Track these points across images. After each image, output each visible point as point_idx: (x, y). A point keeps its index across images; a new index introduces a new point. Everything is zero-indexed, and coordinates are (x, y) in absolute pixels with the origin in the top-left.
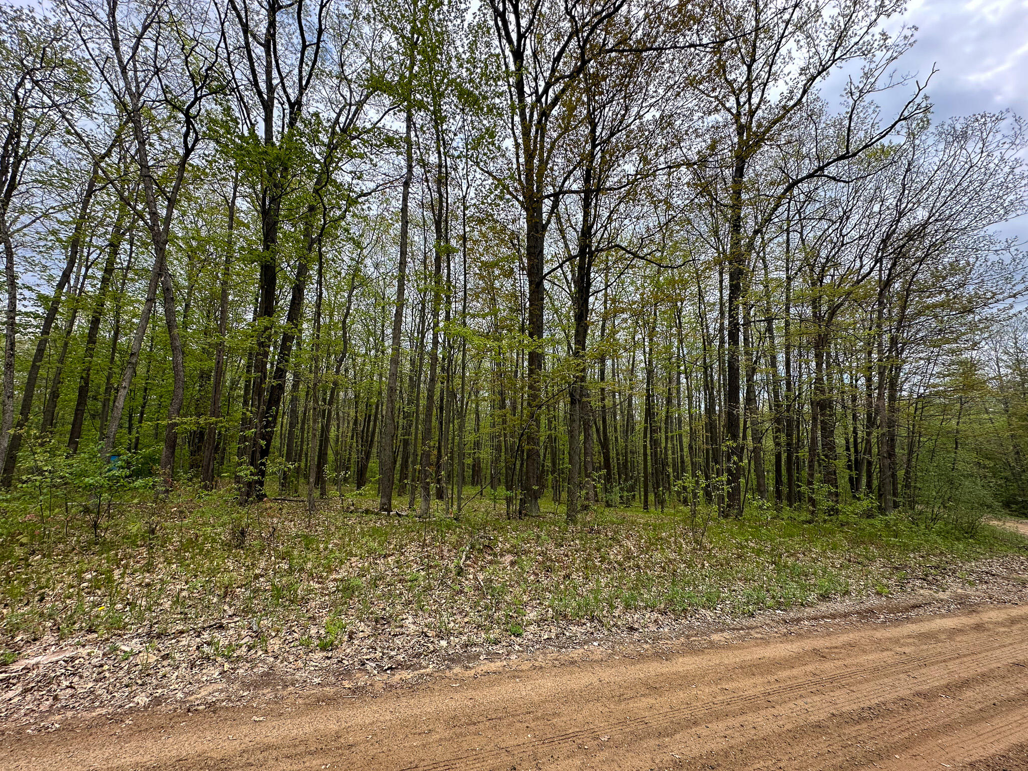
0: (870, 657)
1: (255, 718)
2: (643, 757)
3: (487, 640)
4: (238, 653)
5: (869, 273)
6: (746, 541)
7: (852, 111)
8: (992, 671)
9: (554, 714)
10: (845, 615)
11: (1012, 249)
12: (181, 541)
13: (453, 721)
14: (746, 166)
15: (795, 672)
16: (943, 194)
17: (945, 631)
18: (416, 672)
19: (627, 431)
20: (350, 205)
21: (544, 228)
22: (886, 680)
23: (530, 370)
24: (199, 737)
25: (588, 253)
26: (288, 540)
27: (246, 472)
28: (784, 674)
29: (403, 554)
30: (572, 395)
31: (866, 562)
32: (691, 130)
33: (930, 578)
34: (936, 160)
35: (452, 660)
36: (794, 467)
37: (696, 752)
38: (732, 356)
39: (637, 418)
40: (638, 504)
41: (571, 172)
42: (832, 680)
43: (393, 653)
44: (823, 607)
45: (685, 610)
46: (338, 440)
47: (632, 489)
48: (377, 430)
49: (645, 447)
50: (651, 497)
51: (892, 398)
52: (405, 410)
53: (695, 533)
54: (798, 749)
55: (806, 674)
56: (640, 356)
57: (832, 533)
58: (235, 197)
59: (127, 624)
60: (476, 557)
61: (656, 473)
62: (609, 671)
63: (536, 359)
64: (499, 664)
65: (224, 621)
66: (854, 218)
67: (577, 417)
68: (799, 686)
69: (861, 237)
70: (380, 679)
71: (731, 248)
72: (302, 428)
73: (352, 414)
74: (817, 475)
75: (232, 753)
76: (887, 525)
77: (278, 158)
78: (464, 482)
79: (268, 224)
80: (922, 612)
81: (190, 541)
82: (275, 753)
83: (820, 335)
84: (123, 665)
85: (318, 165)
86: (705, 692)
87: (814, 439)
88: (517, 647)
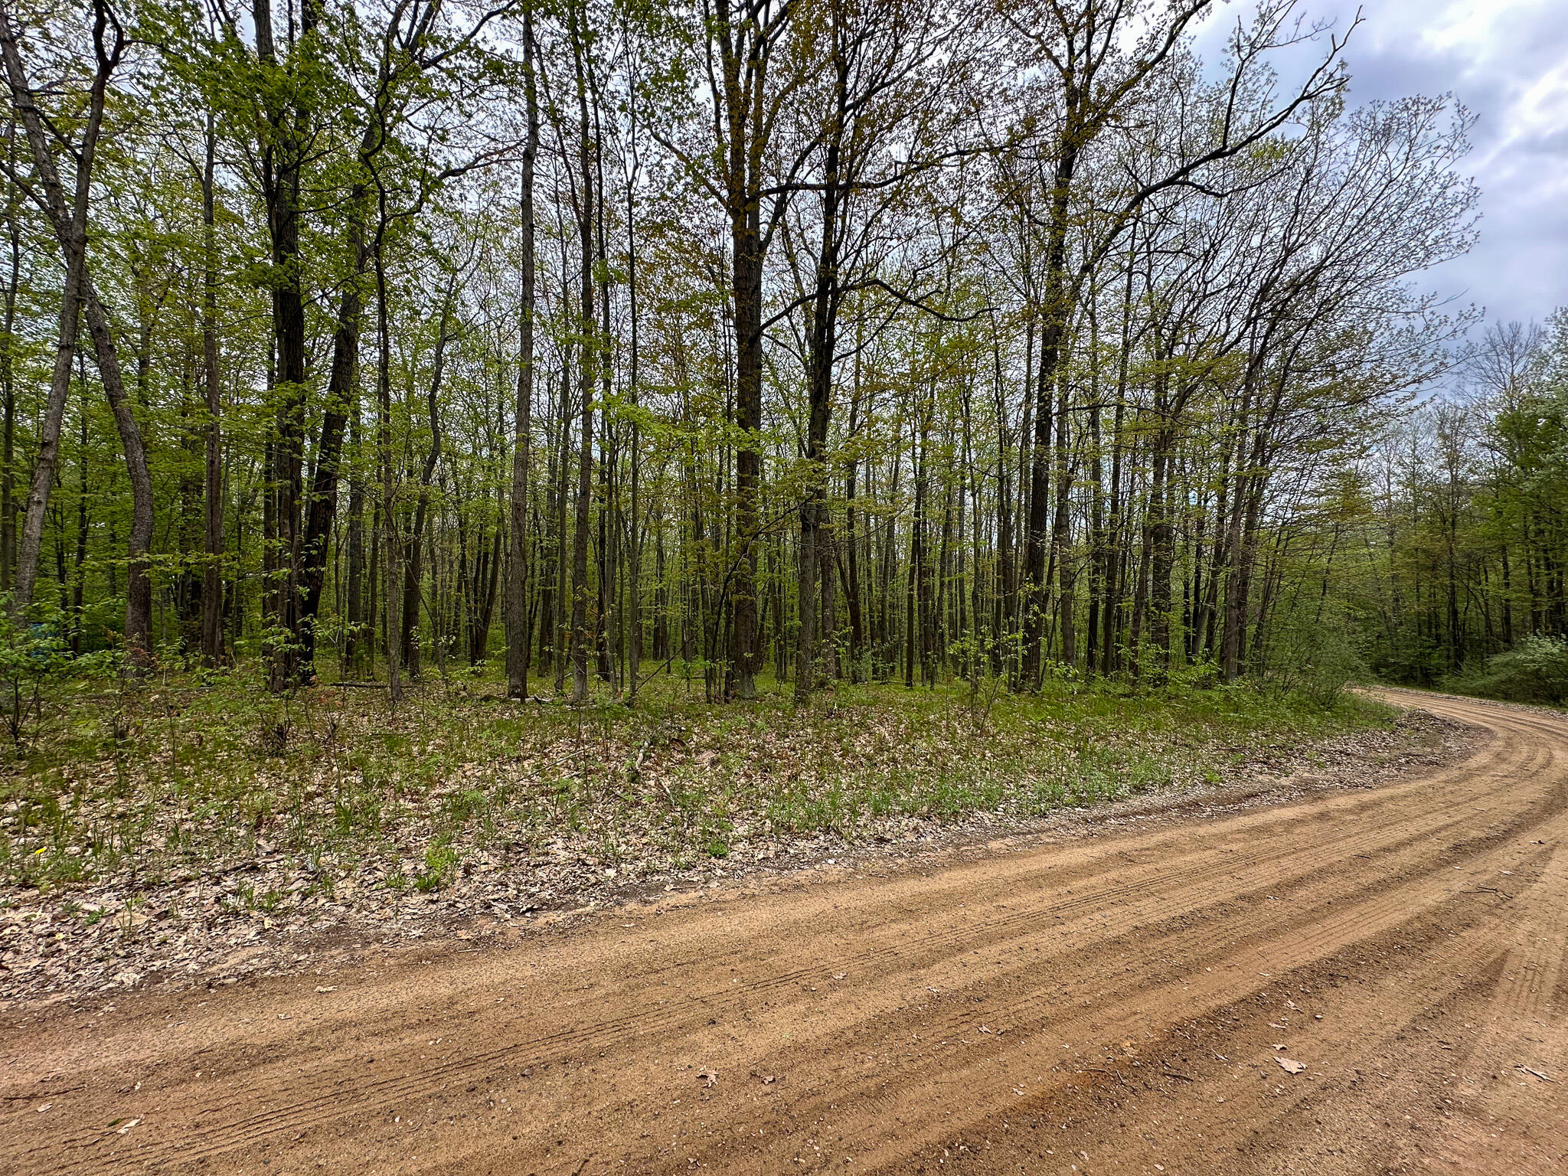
0: (1188, 858)
1: (319, 988)
2: (890, 995)
3: (676, 866)
4: (286, 903)
5: (1238, 341)
6: (1043, 721)
7: (1238, 77)
8: (1331, 865)
9: (771, 952)
10: (1163, 810)
11: (1427, 312)
12: (173, 750)
13: (625, 970)
14: (1077, 160)
15: (1093, 880)
16: (1348, 223)
17: (1281, 823)
18: (570, 913)
19: (885, 575)
20: (429, 190)
21: (763, 246)
22: (1205, 884)
23: (740, 479)
24: (231, 1020)
25: (831, 292)
26: (360, 743)
27: (278, 638)
28: (1078, 884)
29: (546, 755)
30: (803, 518)
31: (1195, 744)
32: (996, 91)
33: (1273, 761)
34: (1345, 168)
35: (625, 894)
36: (1114, 623)
37: (960, 983)
38: (1040, 460)
39: (901, 556)
40: (898, 679)
41: (805, 153)
42: (1139, 887)
43: (533, 890)
44: (1136, 802)
45: (955, 813)
46: (435, 594)
47: (890, 656)
48: (500, 578)
49: (911, 597)
50: (917, 670)
51: (1250, 525)
52: (544, 544)
53: (974, 714)
54: (1090, 970)
55: (1107, 882)
56: (907, 463)
57: (1156, 708)
58: (211, 164)
59: (90, 872)
60: (659, 755)
61: (926, 635)
62: (848, 895)
63: (749, 463)
64: (692, 894)
65: (260, 861)
66: (1225, 255)
67: (810, 552)
68: (1097, 898)
69: (1231, 286)
70: (514, 926)
71: (1048, 291)
72: (373, 574)
73: (457, 550)
74: (1144, 634)
75: (285, 1037)
76: (1227, 699)
77: (285, 91)
78: (641, 655)
79: (279, 217)
80: (1257, 801)
81: (191, 749)
82: (354, 1032)
83: (1162, 432)
84: (89, 931)
85: (362, 110)
86: (975, 912)
87: (1143, 583)
88: (719, 872)
